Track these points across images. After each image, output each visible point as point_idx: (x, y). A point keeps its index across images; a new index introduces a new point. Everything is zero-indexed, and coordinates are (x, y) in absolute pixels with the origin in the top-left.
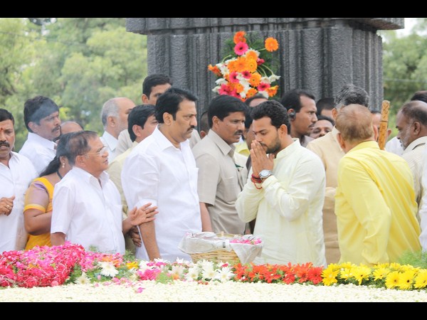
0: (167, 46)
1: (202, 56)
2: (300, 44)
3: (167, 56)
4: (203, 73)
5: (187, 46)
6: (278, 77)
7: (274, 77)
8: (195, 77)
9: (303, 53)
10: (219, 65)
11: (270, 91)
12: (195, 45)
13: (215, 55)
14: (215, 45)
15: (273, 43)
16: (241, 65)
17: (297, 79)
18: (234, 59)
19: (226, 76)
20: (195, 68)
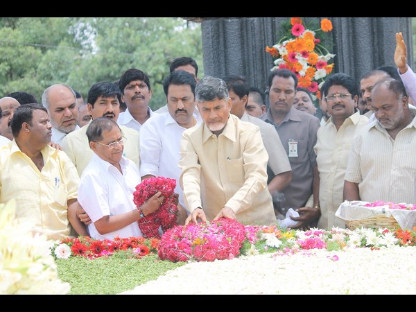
0: (221, 30)
1: (257, 38)
2: (351, 24)
3: (221, 39)
4: (258, 54)
5: (242, 29)
6: (333, 56)
7: (329, 56)
8: (251, 58)
9: (354, 32)
10: (277, 46)
11: (326, 69)
12: (250, 27)
13: (270, 37)
14: (269, 28)
15: (328, 23)
16: (300, 45)
17: (349, 57)
18: (291, 41)
19: (285, 56)
20: (251, 49)
